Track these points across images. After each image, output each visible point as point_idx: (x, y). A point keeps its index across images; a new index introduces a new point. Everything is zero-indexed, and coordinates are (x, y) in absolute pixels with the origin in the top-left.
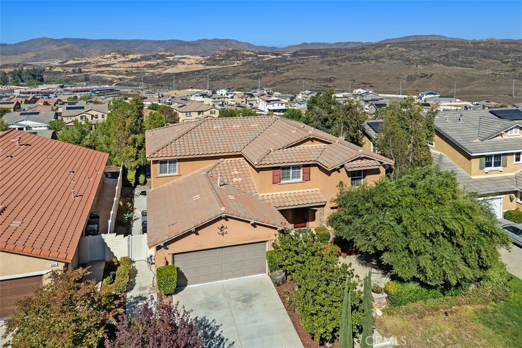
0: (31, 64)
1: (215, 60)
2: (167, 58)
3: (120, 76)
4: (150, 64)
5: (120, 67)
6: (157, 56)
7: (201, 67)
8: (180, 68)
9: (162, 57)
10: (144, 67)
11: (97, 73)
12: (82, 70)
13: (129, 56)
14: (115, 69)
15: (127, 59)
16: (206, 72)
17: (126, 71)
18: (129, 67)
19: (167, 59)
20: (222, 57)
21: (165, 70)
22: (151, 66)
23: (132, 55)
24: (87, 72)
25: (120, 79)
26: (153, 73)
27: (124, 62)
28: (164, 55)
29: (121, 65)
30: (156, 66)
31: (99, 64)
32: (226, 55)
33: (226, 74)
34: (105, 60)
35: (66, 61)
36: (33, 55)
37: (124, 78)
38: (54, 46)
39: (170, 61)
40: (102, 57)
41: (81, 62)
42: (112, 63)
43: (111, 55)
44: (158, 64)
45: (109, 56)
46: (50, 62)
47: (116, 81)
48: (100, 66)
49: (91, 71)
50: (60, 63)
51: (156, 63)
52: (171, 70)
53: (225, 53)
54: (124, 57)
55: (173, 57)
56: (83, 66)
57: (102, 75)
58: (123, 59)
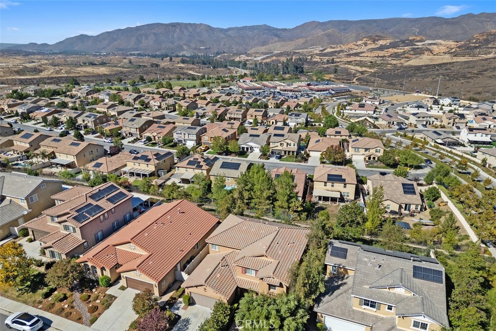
0: (298, 53)
1: (468, 48)
2: (416, 43)
3: (364, 69)
4: (396, 53)
5: (367, 56)
6: (407, 42)
7: (447, 59)
8: (424, 60)
9: (412, 43)
10: (389, 56)
11: (346, 64)
12: (335, 60)
13: (379, 41)
14: (362, 59)
15: (377, 46)
16: (449, 66)
17: (371, 62)
18: (375, 57)
19: (415, 45)
20: (480, 42)
21: (408, 61)
22: (396, 56)
23: (382, 41)
24: (338, 62)
25: (362, 73)
26: (395, 64)
27: (373, 50)
28: (414, 40)
29: (369, 54)
30: (402, 55)
31: (351, 52)
32: (485, 40)
33: (470, 70)
34: (357, 47)
35: (325, 49)
36: (303, 41)
37: (366, 71)
38: (320, 30)
39: (418, 48)
40: (355, 43)
41: (336, 50)
42: (362, 51)
43: (363, 42)
44: (404, 53)
45: (361, 42)
46: (313, 49)
47: (358, 75)
48: (350, 55)
49: (341, 62)
50: (321, 51)
51: (402, 51)
52: (414, 62)
53: (485, 37)
54: (374, 43)
55: (423, 43)
56: (336, 54)
57: (349, 66)
58: (373, 46)
